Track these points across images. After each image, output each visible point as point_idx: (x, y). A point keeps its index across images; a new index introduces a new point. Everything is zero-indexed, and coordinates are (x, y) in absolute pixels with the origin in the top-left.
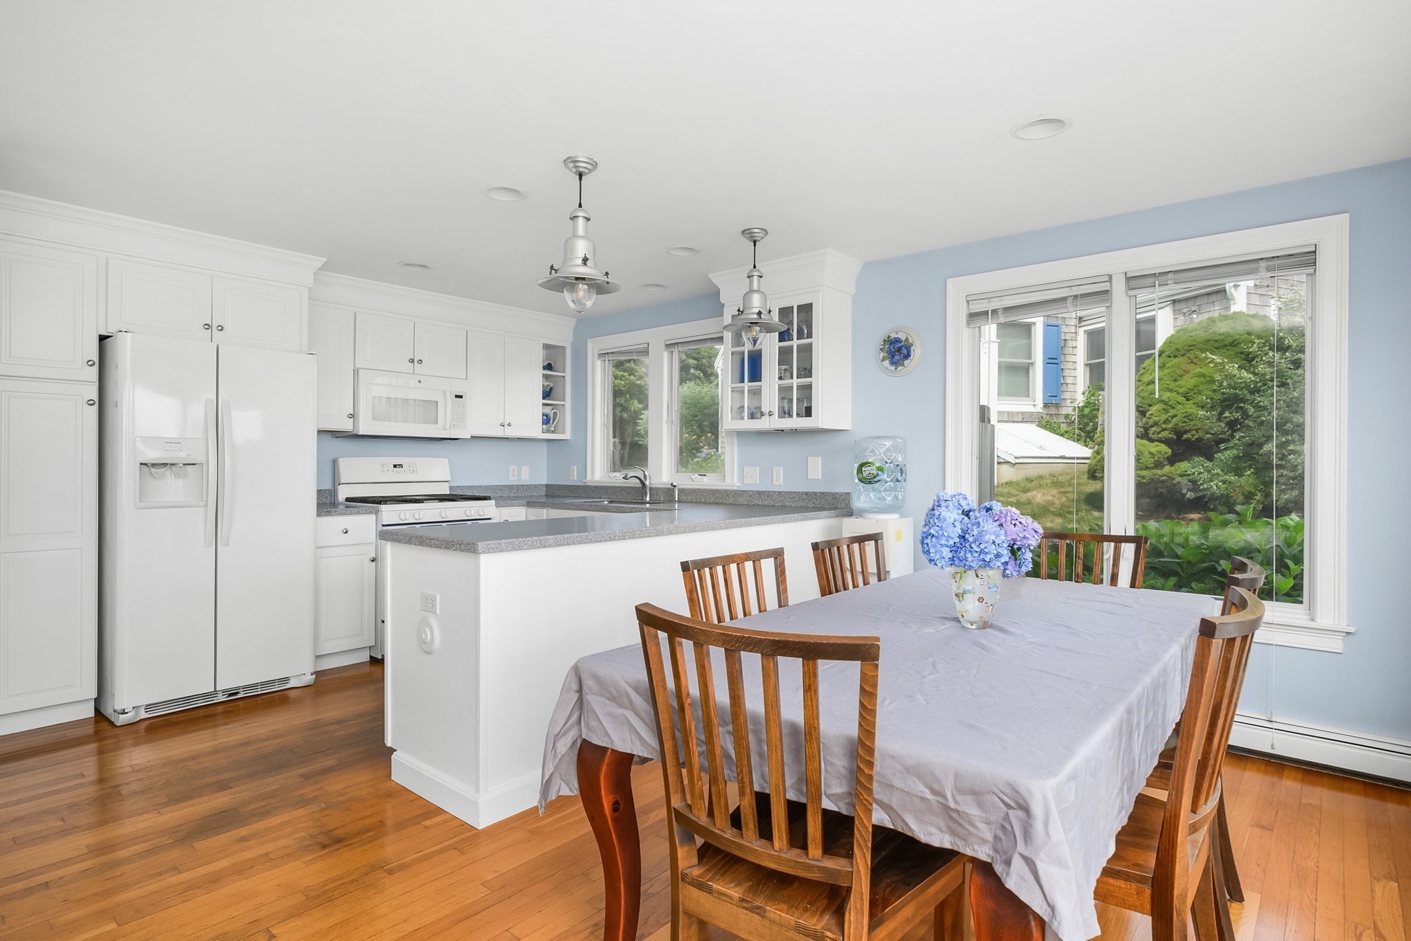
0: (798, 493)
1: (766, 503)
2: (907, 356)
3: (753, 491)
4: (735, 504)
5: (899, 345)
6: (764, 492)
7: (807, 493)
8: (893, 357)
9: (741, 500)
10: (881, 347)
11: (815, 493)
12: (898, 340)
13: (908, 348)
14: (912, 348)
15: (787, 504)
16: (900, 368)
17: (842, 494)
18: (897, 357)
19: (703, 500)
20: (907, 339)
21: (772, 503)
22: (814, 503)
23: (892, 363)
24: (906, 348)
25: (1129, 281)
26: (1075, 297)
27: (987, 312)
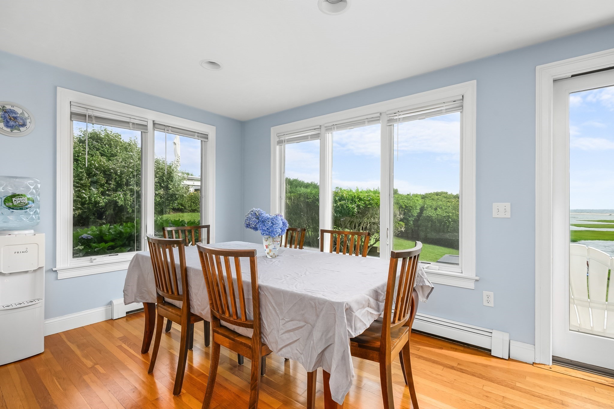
2: (23, 125)
5: (14, 115)
8: (8, 122)
12: (12, 112)
13: (23, 120)
16: (16, 131)
18: (12, 124)
20: (22, 113)
23: (8, 126)
24: (21, 119)
25: (154, 124)
26: (133, 124)
27: (85, 116)
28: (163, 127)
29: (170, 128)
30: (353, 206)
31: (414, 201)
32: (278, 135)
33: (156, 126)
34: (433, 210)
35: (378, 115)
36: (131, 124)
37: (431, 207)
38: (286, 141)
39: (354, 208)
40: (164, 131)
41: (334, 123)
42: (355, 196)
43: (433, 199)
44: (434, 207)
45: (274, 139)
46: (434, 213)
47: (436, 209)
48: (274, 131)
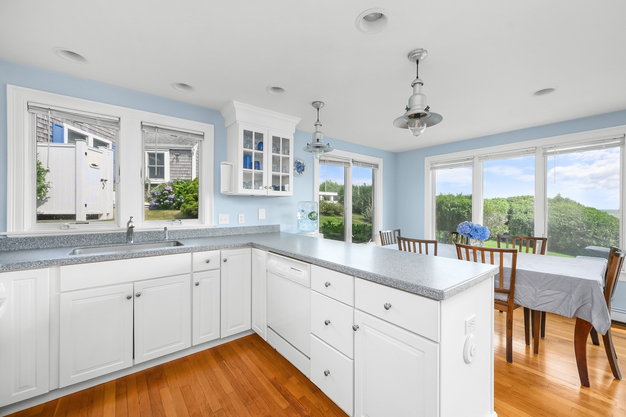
0: (255, 226)
1: (236, 233)
2: (303, 170)
3: (226, 228)
4: (213, 237)
5: (300, 165)
6: (234, 228)
7: (259, 227)
8: (298, 169)
9: (217, 234)
10: (294, 164)
11: (264, 226)
12: (300, 163)
13: (304, 167)
14: (305, 167)
15: (248, 233)
16: (301, 174)
17: (276, 226)
18: (299, 170)
19: (186, 237)
20: (303, 163)
21: (239, 233)
22: (263, 231)
23: (298, 172)
24: (303, 167)
25: (353, 161)
26: (344, 162)
27: (325, 160)
28: (357, 163)
29: (361, 163)
30: (464, 212)
31: (502, 206)
32: (431, 163)
33: (354, 162)
34: (523, 214)
35: (534, 149)
36: (343, 163)
37: (520, 210)
38: (439, 168)
39: (465, 214)
40: (357, 165)
41: (489, 155)
42: (465, 204)
43: (520, 203)
44: (523, 211)
45: (427, 166)
46: (524, 217)
47: (526, 213)
48: (428, 160)
